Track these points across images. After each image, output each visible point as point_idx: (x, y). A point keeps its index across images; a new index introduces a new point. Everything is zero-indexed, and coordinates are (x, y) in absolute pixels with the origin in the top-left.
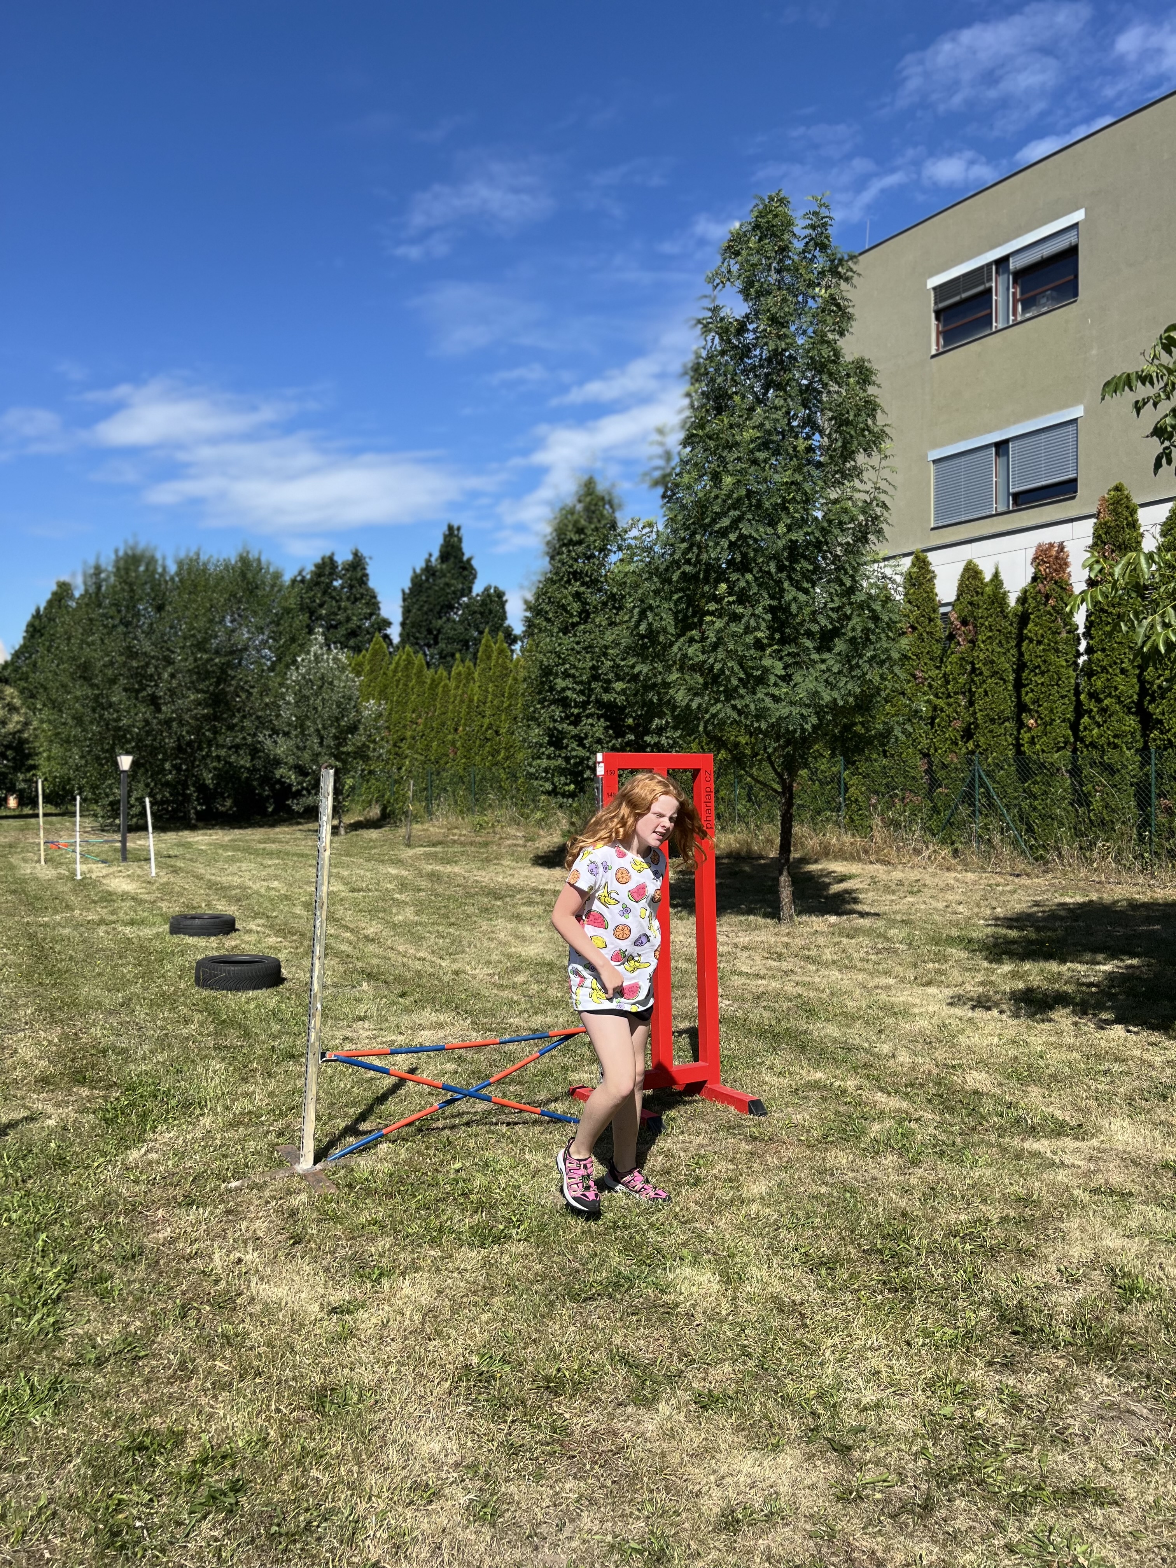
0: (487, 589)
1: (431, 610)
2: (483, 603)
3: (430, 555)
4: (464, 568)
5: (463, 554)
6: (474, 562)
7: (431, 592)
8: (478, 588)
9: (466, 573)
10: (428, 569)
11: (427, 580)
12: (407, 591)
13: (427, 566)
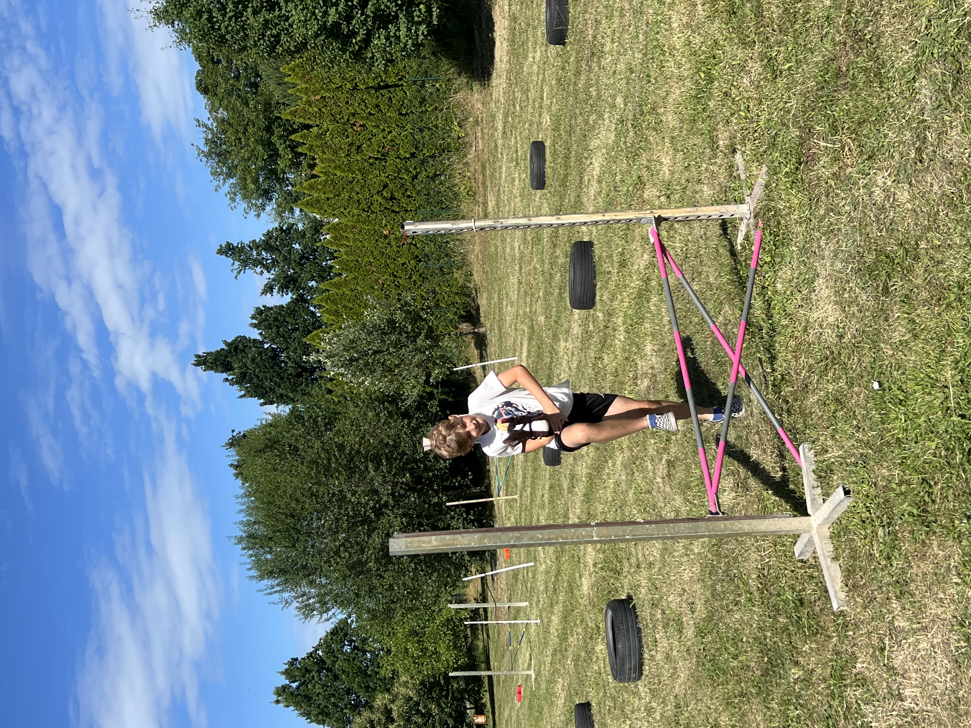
0: (255, 326)
1: (279, 375)
2: (269, 327)
3: (226, 380)
4: (236, 348)
5: (223, 349)
6: (229, 341)
7: (261, 375)
8: (255, 334)
9: (240, 346)
10: (241, 380)
11: (250, 381)
12: (262, 401)
13: (237, 383)
